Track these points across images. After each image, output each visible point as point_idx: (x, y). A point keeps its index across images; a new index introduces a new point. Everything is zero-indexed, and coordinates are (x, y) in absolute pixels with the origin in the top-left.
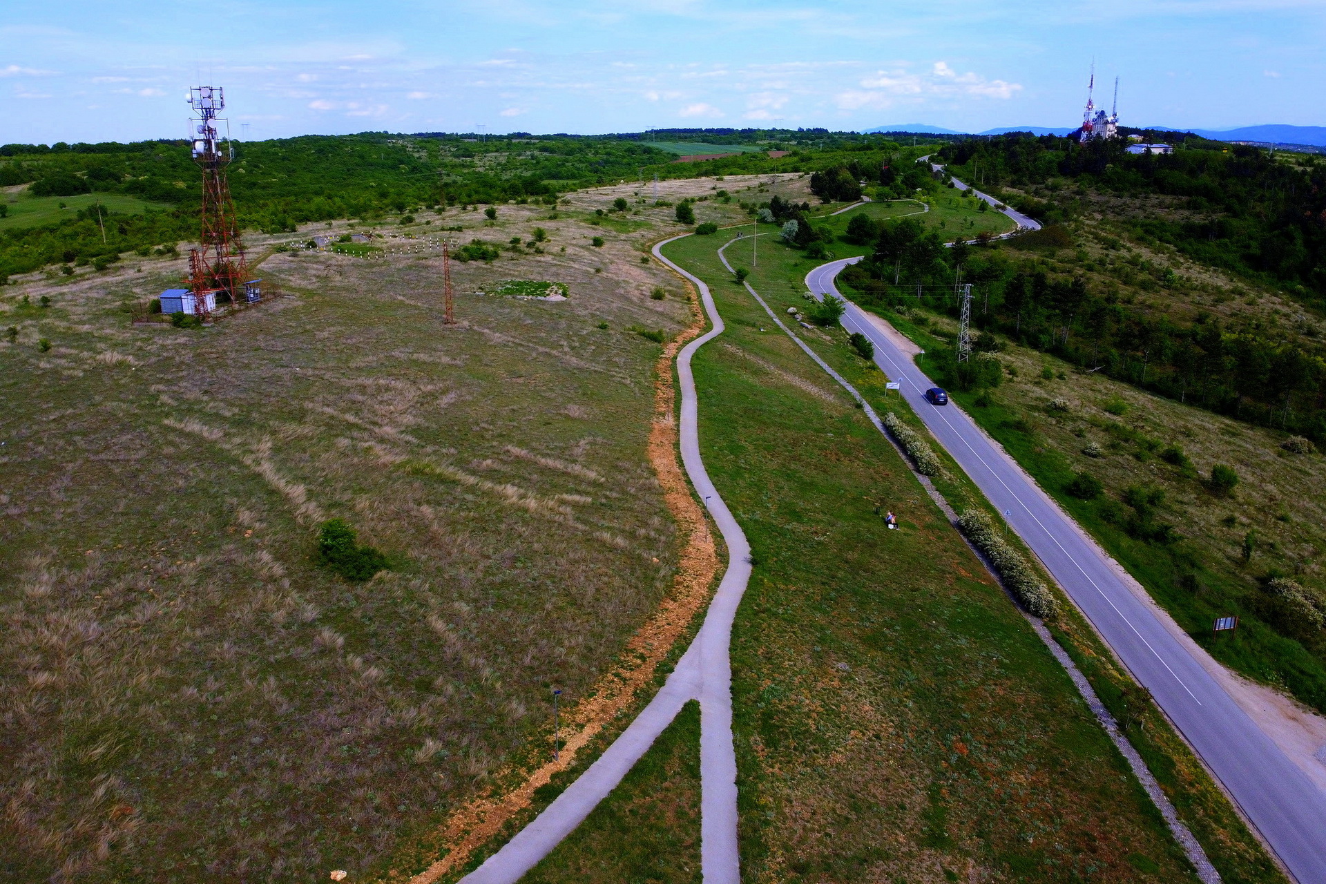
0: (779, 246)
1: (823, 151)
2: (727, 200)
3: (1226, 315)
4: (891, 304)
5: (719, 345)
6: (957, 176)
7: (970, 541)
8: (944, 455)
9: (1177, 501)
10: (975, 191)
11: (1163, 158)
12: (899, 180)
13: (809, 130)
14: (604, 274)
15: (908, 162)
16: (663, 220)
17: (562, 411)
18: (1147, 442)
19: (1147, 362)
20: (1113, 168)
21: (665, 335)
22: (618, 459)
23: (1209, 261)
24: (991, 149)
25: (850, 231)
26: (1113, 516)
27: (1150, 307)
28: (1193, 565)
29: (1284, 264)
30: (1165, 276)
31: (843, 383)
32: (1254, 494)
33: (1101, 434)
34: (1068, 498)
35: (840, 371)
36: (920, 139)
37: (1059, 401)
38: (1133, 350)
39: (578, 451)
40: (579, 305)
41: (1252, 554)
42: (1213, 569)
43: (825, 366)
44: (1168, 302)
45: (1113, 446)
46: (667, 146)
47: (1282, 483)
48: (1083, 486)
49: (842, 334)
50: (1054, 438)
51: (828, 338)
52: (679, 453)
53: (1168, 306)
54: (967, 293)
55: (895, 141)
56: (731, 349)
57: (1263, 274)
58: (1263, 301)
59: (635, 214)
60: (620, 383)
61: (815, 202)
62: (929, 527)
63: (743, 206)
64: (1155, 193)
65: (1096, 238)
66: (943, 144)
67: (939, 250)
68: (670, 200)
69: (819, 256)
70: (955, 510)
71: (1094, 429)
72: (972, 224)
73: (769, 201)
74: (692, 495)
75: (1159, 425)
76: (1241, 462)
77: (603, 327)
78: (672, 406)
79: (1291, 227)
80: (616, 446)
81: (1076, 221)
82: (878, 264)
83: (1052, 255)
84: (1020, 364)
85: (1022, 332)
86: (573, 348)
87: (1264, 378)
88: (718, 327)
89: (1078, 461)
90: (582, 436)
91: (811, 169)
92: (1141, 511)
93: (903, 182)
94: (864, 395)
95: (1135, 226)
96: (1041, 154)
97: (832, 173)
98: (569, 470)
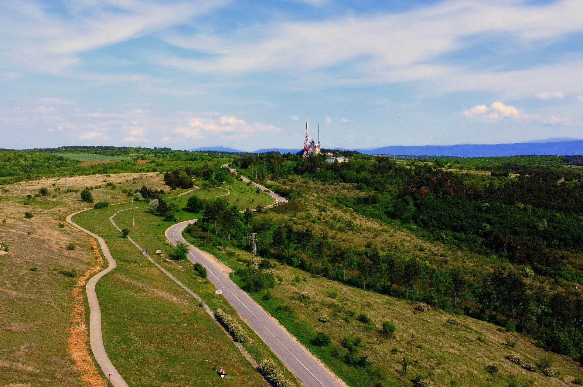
0: (148, 214)
1: (169, 160)
2: (114, 188)
3: (380, 243)
4: (214, 246)
5: (114, 276)
6: (244, 175)
7: (266, 378)
8: (249, 330)
9: (368, 343)
10: (253, 183)
11: (343, 164)
12: (213, 177)
13: (160, 148)
14: (34, 236)
15: (217, 167)
16: (73, 200)
17: (7, 328)
18: (350, 312)
19: (346, 269)
20: (320, 170)
21: (77, 272)
22: (48, 356)
23: (370, 216)
24: (259, 161)
25: (189, 205)
26: (338, 354)
27: (344, 240)
28: (379, 377)
29: (406, 215)
30: (350, 224)
31: (191, 293)
32: (404, 335)
33: (327, 309)
34: (314, 347)
35: (189, 286)
36: (222, 155)
37: (305, 293)
38: (338, 263)
39: (19, 353)
40: (17, 257)
41: (407, 367)
42: (389, 378)
43: (180, 283)
44: (352, 237)
45: (334, 316)
46: (73, 156)
47: (417, 328)
48: (321, 339)
49: (188, 264)
50: (304, 314)
51: (181, 267)
52: (90, 347)
53: (353, 240)
54: (254, 238)
55: (209, 155)
56: (121, 277)
57: (396, 221)
58: (397, 234)
59: (54, 197)
60: (47, 305)
61: (167, 189)
62: (243, 373)
63: (124, 192)
64: (341, 182)
65: (315, 206)
66: (235, 158)
67: (237, 215)
68: (77, 188)
69: (172, 219)
70: (256, 361)
71: (323, 307)
72: (253, 200)
73: (140, 188)
74: (100, 374)
75: (354, 302)
76: (396, 318)
77: (34, 270)
78: (84, 317)
79: (407, 197)
80: (46, 347)
81: (304, 197)
82: (206, 223)
83: (295, 215)
84: (284, 275)
85: (284, 257)
86: (13, 285)
87: (402, 274)
88: (112, 265)
89: (317, 325)
90: (22, 343)
91: (163, 170)
92: (351, 350)
93: (215, 178)
94: (203, 299)
95: (333, 199)
96: (284, 163)
97: (175, 173)
98: (14, 367)
